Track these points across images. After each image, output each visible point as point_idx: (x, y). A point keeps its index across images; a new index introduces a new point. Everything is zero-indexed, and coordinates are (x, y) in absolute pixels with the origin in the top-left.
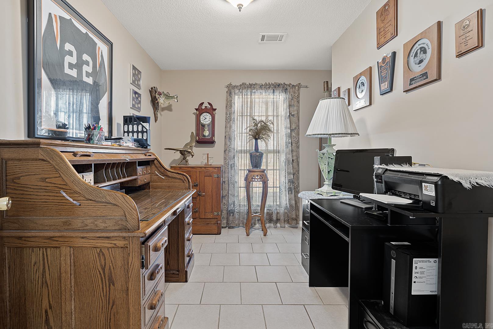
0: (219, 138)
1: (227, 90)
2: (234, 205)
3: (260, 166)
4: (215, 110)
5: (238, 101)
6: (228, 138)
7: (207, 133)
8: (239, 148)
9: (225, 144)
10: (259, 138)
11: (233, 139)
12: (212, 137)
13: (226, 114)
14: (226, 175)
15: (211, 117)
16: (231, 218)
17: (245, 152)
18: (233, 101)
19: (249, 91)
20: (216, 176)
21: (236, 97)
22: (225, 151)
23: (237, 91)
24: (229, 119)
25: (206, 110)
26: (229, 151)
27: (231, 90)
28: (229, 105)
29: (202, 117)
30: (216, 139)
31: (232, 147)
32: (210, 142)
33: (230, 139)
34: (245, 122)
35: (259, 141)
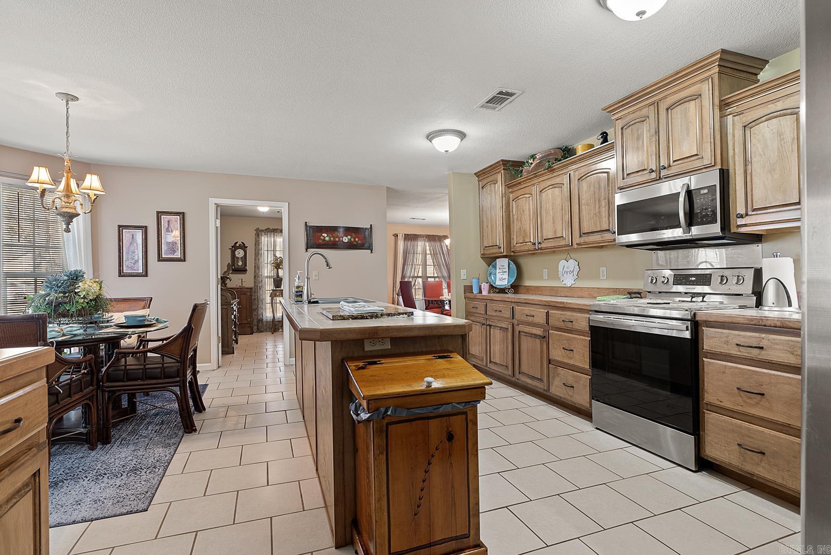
0: (250, 266)
1: (255, 232)
2: (262, 316)
3: (280, 287)
4: (247, 247)
5: (264, 239)
6: (257, 267)
7: (240, 263)
8: (266, 275)
9: (255, 272)
10: (279, 268)
11: (260, 269)
12: (245, 267)
13: (255, 250)
14: (256, 294)
15: (243, 252)
16: (260, 325)
17: (270, 277)
18: (260, 241)
19: (272, 233)
20: (249, 294)
21: (263, 238)
22: (254, 277)
23: (263, 233)
24: (257, 254)
25: (240, 247)
26: (258, 277)
27: (258, 233)
28: (257, 243)
29: (236, 252)
30: (248, 268)
31: (261, 274)
32: (243, 270)
33: (258, 268)
34: (270, 256)
35: (279, 270)
